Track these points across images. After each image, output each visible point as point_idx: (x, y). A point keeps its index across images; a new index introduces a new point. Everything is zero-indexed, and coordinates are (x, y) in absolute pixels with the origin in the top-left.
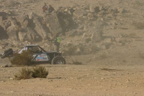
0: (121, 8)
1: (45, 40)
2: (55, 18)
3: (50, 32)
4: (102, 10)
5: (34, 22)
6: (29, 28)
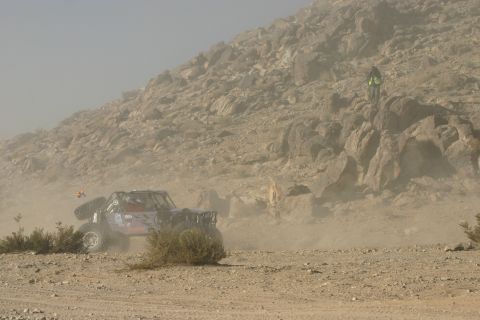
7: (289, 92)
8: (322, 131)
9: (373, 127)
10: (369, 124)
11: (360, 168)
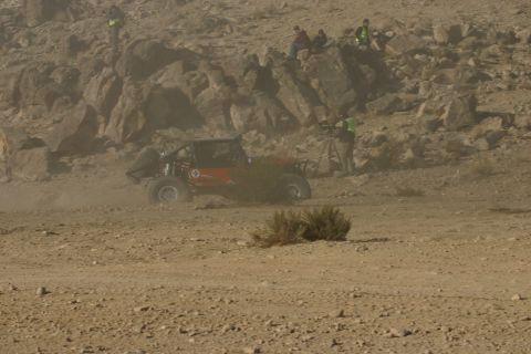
0: (525, 27)
1: (308, 125)
2: (335, 62)
3: (322, 104)
4: (470, 35)
5: (275, 74)
6: (261, 93)
7: (20, 33)
8: (58, 77)
9: (115, 73)
10: (110, 70)
11: (101, 119)
